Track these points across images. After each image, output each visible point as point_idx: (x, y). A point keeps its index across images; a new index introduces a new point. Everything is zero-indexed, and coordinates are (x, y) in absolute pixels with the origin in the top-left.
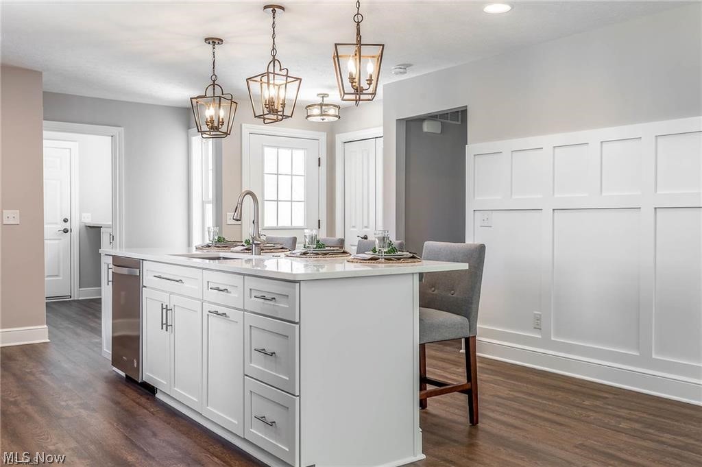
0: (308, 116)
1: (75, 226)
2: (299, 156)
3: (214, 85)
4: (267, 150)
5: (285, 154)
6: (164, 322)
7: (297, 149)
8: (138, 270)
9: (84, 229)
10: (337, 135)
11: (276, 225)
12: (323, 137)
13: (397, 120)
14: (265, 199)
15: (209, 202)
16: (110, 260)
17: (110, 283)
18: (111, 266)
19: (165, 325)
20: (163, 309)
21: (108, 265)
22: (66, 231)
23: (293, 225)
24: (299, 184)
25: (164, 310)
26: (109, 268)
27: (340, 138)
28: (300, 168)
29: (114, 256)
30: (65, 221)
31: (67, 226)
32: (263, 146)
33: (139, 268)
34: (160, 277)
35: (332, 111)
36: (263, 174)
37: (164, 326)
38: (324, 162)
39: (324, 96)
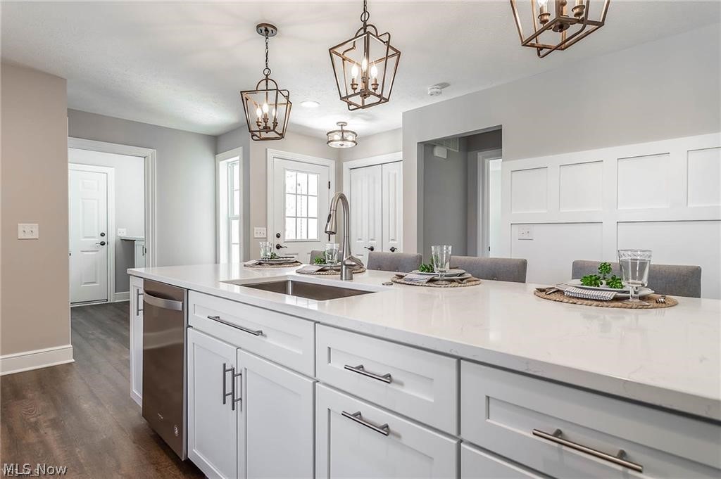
0: (329, 142)
1: (112, 239)
2: (313, 179)
3: (267, 80)
4: (288, 173)
5: (302, 178)
6: (229, 390)
7: (312, 173)
8: (181, 303)
9: (120, 242)
10: (344, 163)
11: (295, 238)
12: (332, 164)
13: (418, 143)
14: (287, 215)
15: (236, 219)
16: (140, 284)
17: (141, 313)
18: (141, 291)
19: (232, 397)
20: (225, 371)
21: (138, 290)
22: (103, 244)
23: (310, 238)
24: (313, 202)
25: (229, 374)
26: (138, 294)
27: (346, 165)
28: (313, 190)
29: (145, 279)
30: (103, 235)
31: (103, 239)
32: (285, 169)
33: (183, 300)
34: (217, 319)
35: (351, 137)
36: (285, 194)
37: (229, 398)
38: (333, 185)
39: (343, 124)
